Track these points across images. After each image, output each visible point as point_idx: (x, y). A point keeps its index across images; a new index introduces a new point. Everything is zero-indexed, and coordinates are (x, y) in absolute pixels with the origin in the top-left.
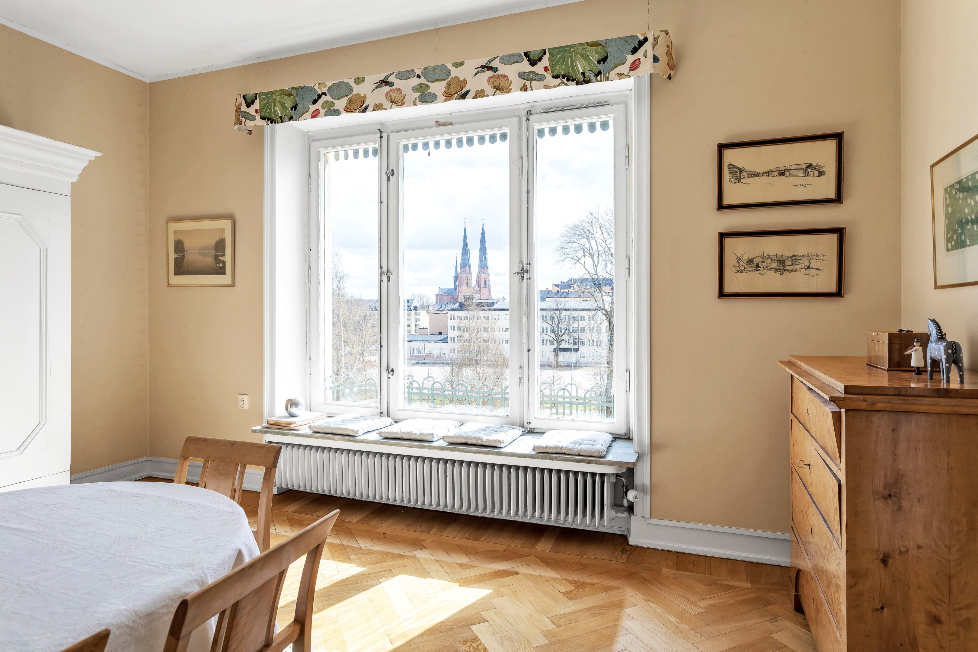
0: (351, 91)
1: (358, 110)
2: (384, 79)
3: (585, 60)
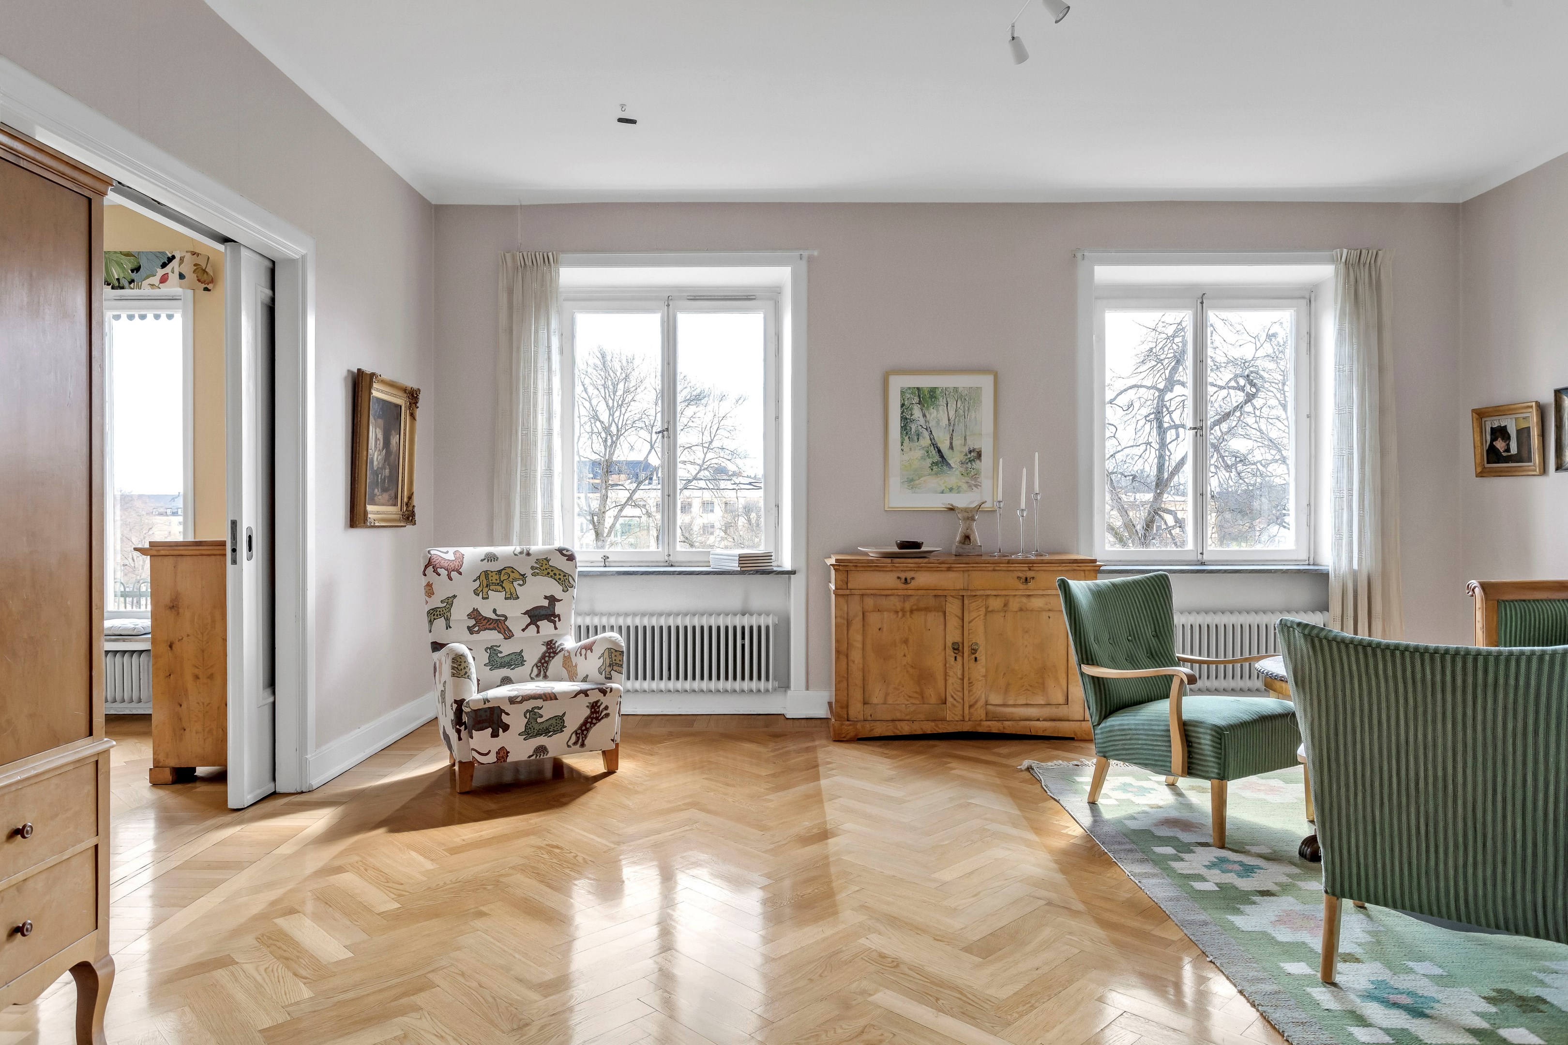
3: (120, 267)
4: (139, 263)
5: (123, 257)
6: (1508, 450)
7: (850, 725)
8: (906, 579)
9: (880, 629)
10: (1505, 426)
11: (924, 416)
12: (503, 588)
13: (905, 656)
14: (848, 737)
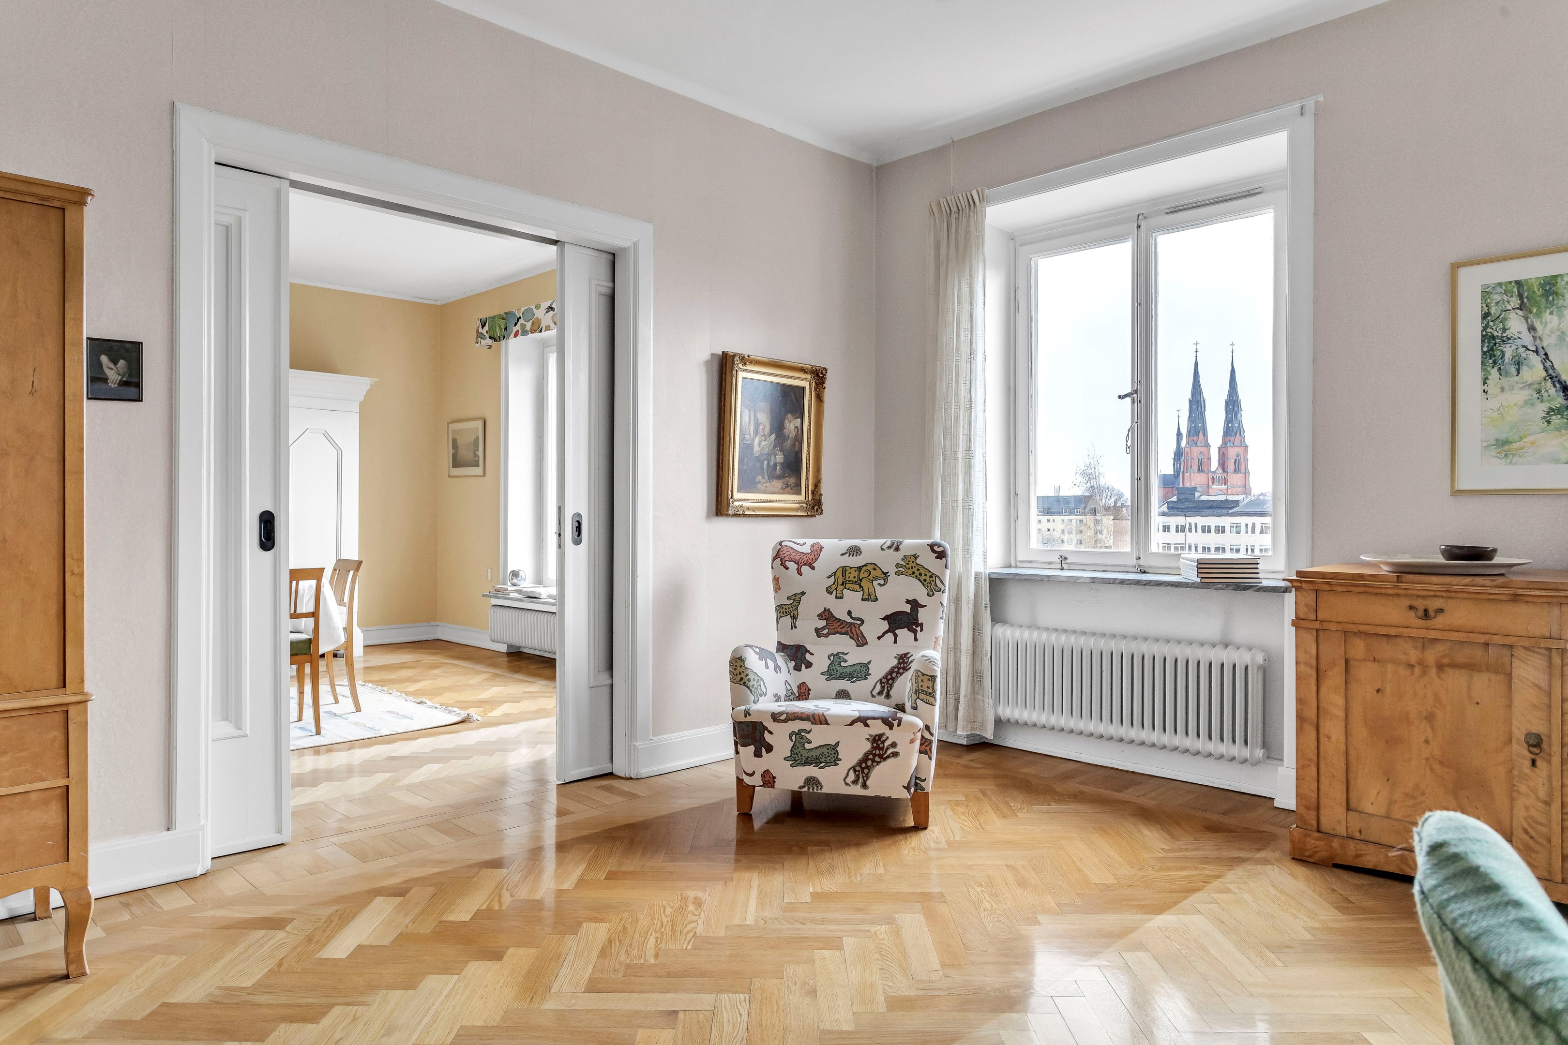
0: (534, 316)
1: (537, 331)
2: (550, 305)
7: (1320, 839)
8: (1426, 611)
9: (1378, 691)
11: (1532, 328)
12: (861, 586)
13: (1427, 741)
14: (1317, 857)
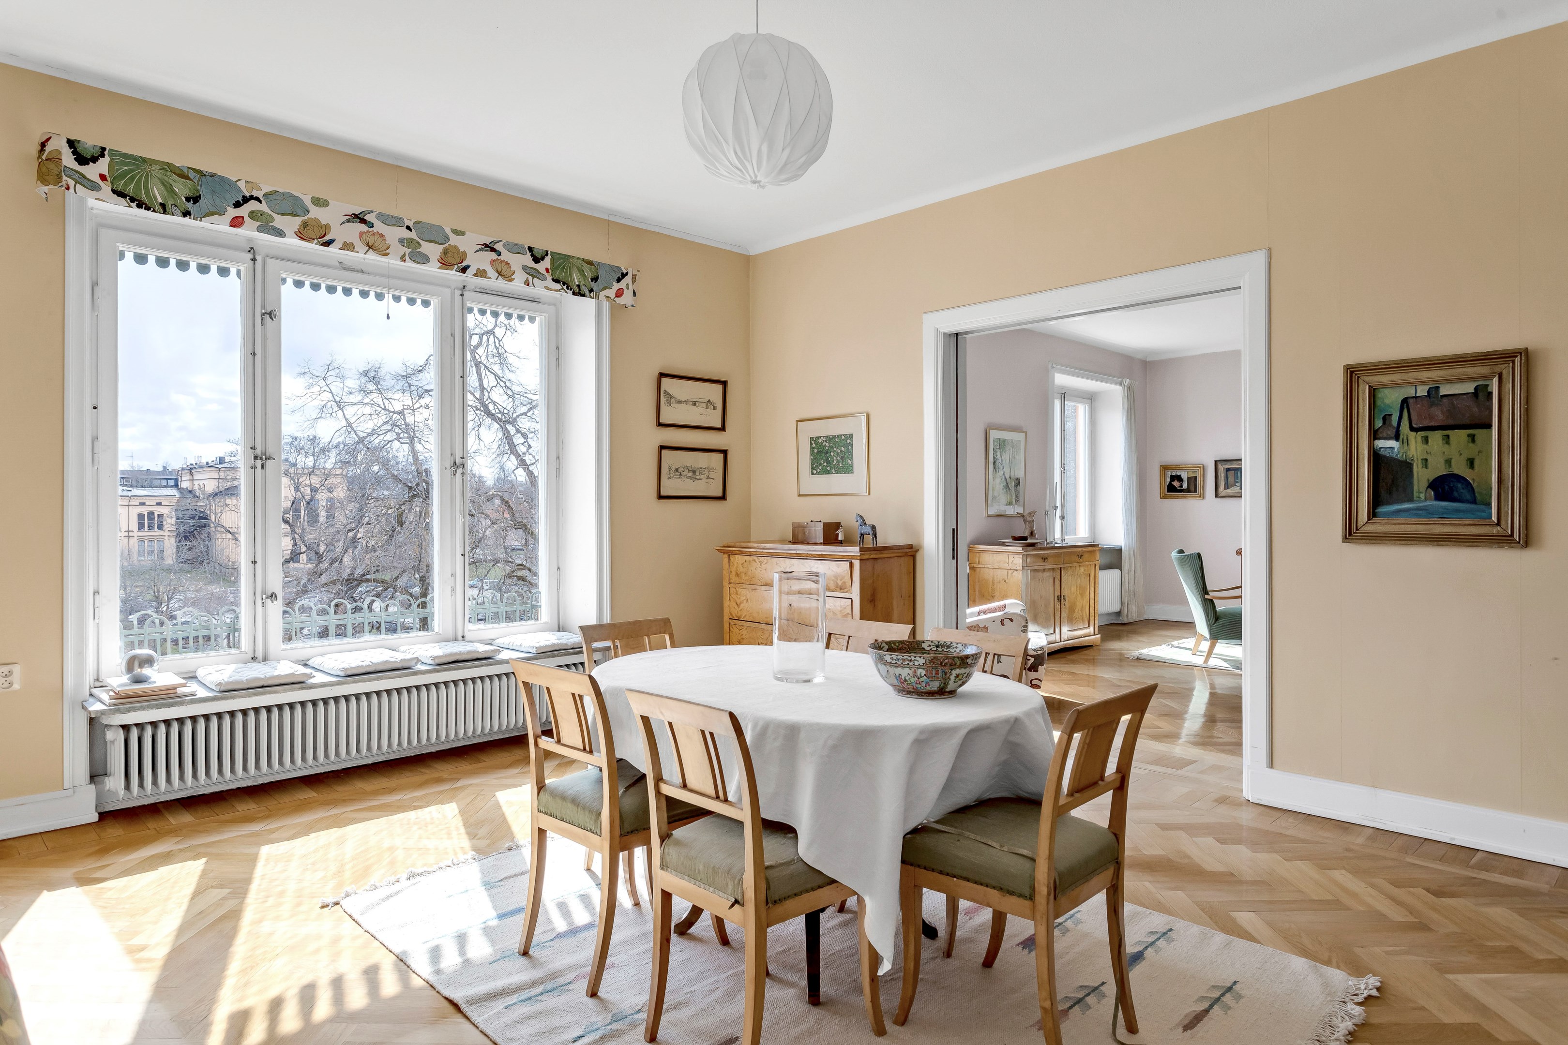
0: (307, 213)
1: (316, 241)
2: (359, 214)
3: (581, 274)
4: (597, 273)
5: (585, 264)
6: (1181, 486)
10: (1180, 475)
